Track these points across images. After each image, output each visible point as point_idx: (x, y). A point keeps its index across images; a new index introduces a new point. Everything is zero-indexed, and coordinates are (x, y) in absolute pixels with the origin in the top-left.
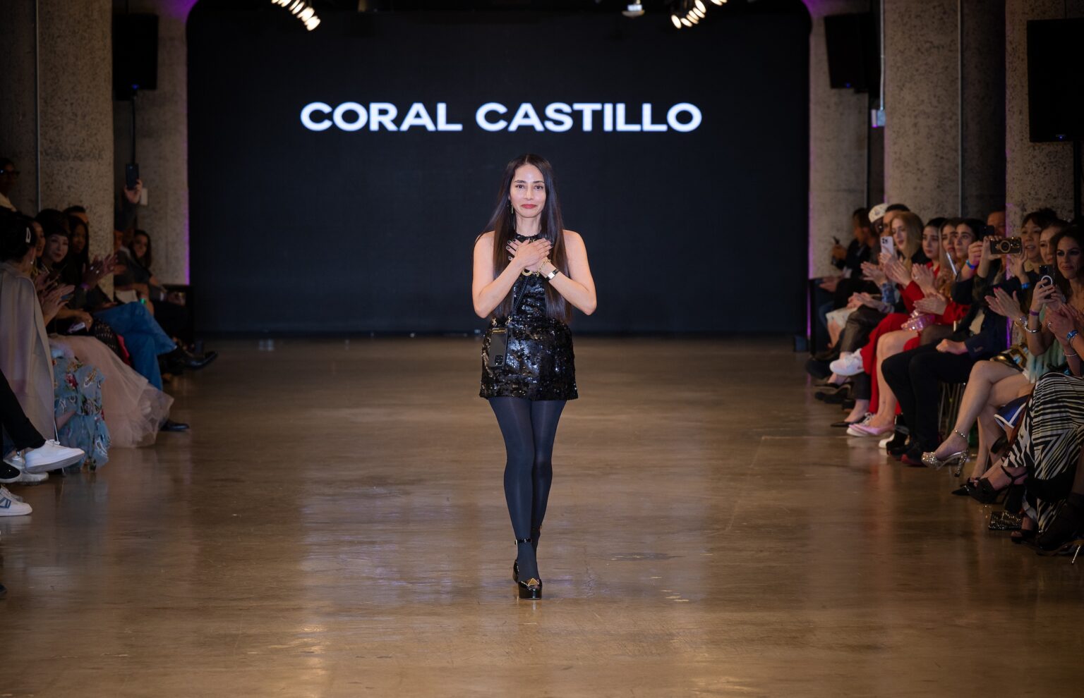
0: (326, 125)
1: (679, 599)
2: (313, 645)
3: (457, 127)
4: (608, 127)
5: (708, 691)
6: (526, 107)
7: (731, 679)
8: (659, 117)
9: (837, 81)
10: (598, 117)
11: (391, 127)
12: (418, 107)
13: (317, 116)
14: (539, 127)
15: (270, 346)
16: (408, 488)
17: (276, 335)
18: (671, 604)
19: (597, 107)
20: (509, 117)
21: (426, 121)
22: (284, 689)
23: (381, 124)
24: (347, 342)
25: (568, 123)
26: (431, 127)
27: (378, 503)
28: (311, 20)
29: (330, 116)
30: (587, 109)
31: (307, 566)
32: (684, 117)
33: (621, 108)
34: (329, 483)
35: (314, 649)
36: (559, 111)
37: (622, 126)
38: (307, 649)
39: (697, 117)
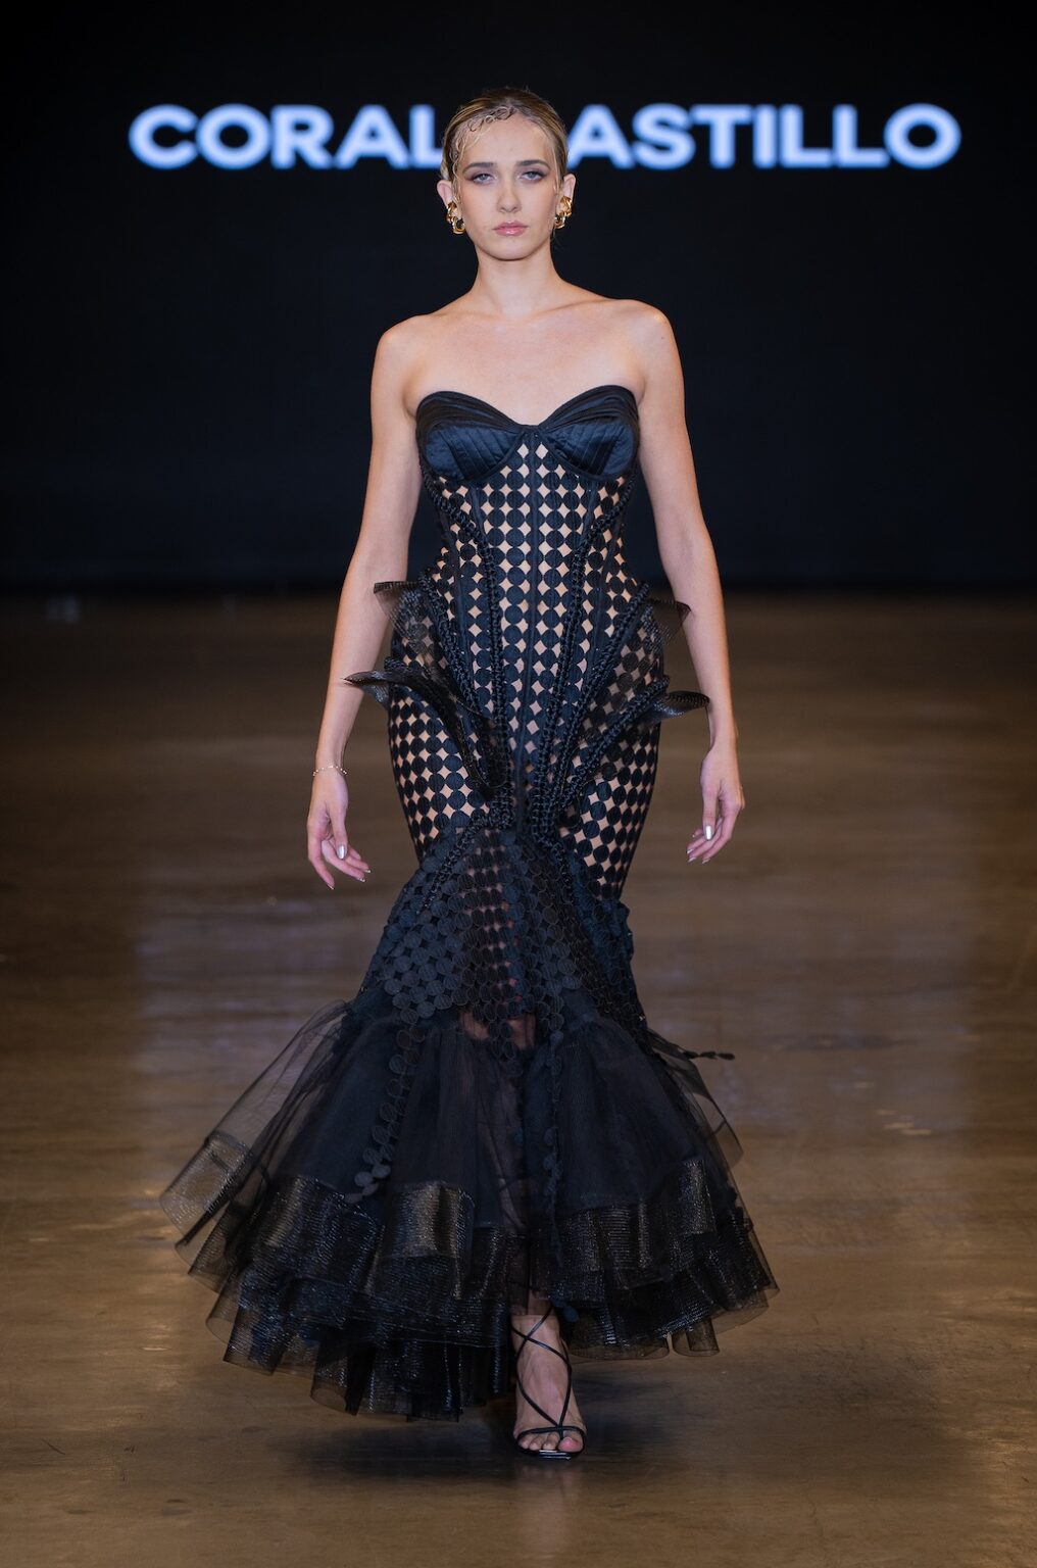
0: (184, 154)
1: (911, 1129)
2: (164, 1224)
4: (764, 155)
5: (972, 1318)
6: (596, 115)
7: (1018, 1293)
8: (870, 135)
10: (744, 136)
11: (317, 158)
12: (373, 117)
13: (166, 137)
15: (69, 611)
17: (84, 589)
18: (895, 1140)
19: (741, 114)
22: (103, 1313)
23: (297, 153)
24: (230, 602)
25: (683, 149)
26: (397, 156)
27: (295, 933)
29: (191, 136)
30: (722, 120)
31: (148, 1062)
32: (922, 136)
33: (792, 118)
34: (193, 892)
35: (164, 1231)
36: (664, 124)
37: (796, 155)
38: (149, 1233)
39: (948, 136)
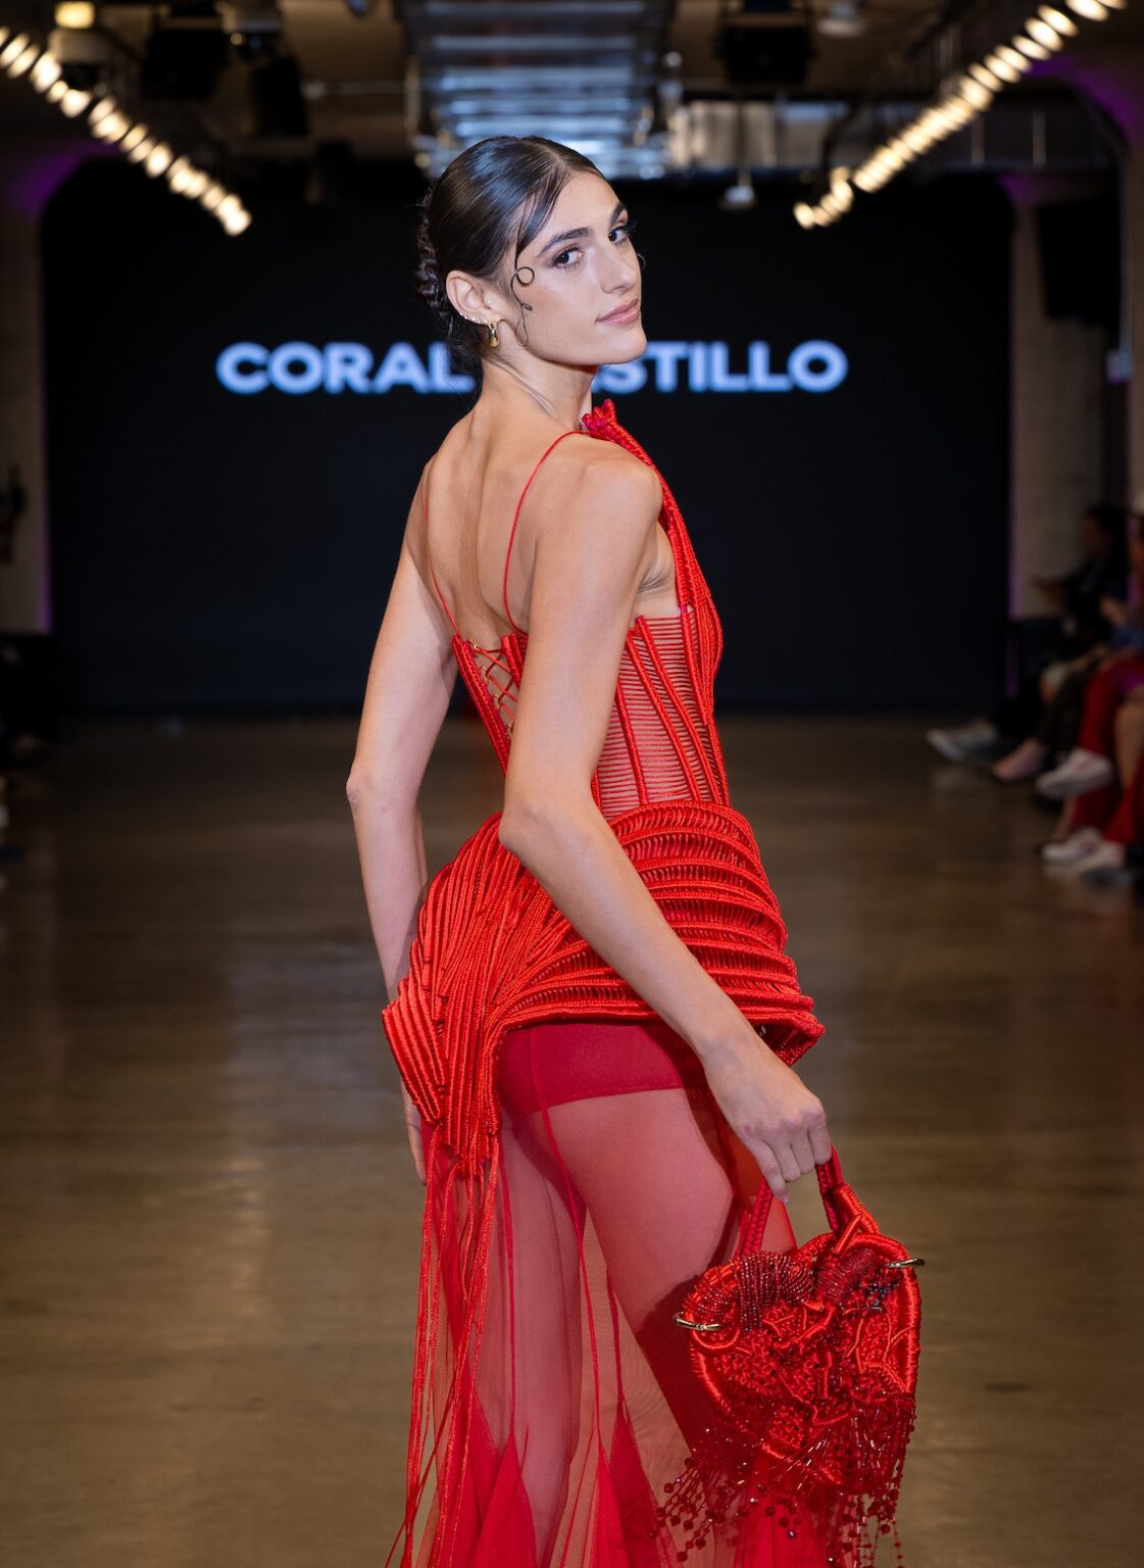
0: (259, 381)
2: (247, 1190)
4: (698, 380)
8: (778, 365)
9: (1057, 306)
10: (683, 367)
11: (359, 383)
12: (402, 353)
13: (245, 368)
15: (174, 728)
17: (185, 711)
19: (680, 350)
22: (202, 1258)
23: (345, 381)
24: (296, 721)
25: (636, 378)
26: (421, 384)
28: (234, 216)
29: (263, 368)
30: (666, 354)
31: (237, 1067)
32: (817, 366)
33: (719, 354)
34: (270, 939)
37: (722, 381)
39: (837, 366)
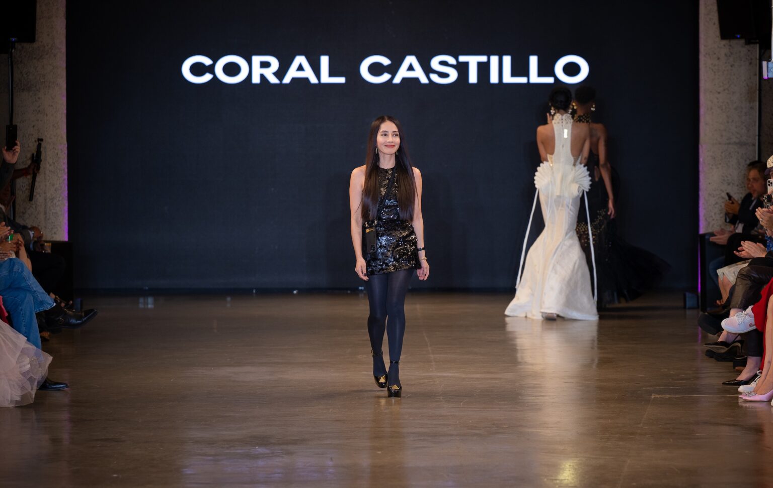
0: (207, 77)
3: (341, 80)
4: (494, 79)
6: (411, 60)
8: (546, 69)
9: (727, 32)
10: (484, 69)
11: (273, 80)
12: (300, 60)
13: (198, 69)
14: (424, 80)
16: (291, 448)
17: (155, 292)
19: (483, 59)
20: (393, 69)
21: (308, 73)
23: (262, 76)
24: (229, 299)
25: (453, 75)
26: (313, 80)
27: (261, 463)
29: (211, 69)
30: (473, 61)
32: (572, 69)
33: (507, 60)
34: (211, 443)
36: (444, 63)
37: (508, 79)
39: (585, 69)
